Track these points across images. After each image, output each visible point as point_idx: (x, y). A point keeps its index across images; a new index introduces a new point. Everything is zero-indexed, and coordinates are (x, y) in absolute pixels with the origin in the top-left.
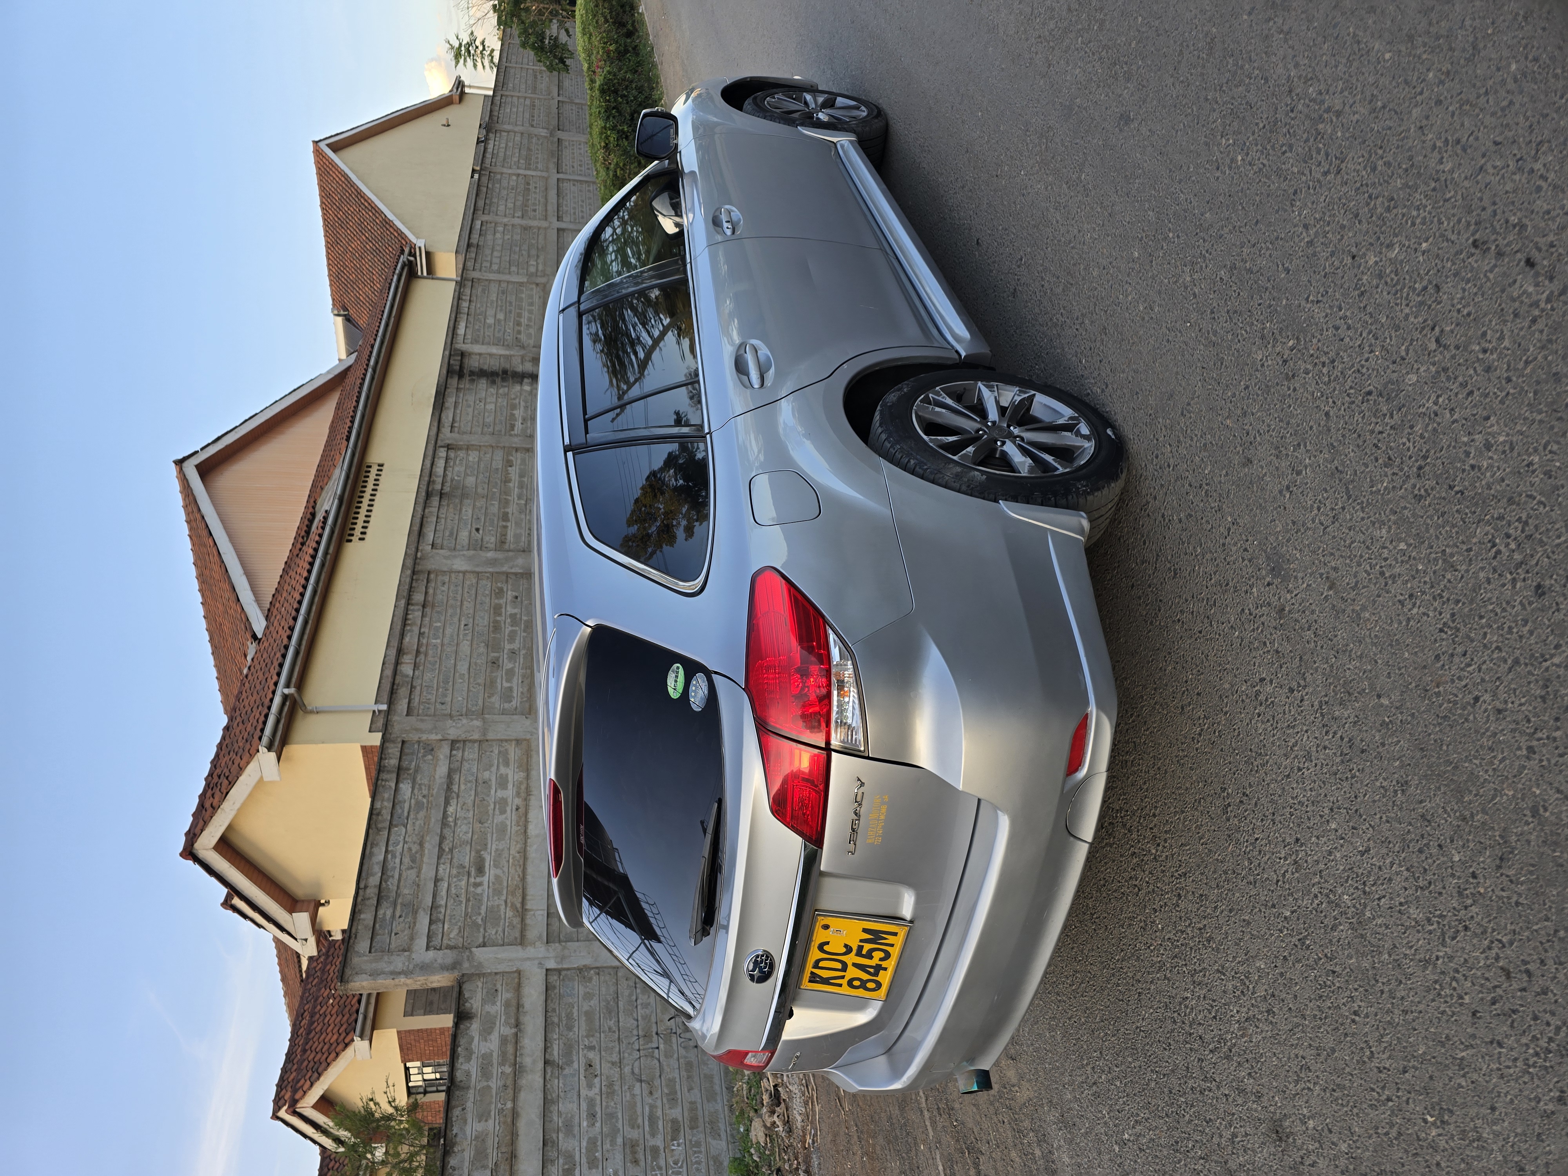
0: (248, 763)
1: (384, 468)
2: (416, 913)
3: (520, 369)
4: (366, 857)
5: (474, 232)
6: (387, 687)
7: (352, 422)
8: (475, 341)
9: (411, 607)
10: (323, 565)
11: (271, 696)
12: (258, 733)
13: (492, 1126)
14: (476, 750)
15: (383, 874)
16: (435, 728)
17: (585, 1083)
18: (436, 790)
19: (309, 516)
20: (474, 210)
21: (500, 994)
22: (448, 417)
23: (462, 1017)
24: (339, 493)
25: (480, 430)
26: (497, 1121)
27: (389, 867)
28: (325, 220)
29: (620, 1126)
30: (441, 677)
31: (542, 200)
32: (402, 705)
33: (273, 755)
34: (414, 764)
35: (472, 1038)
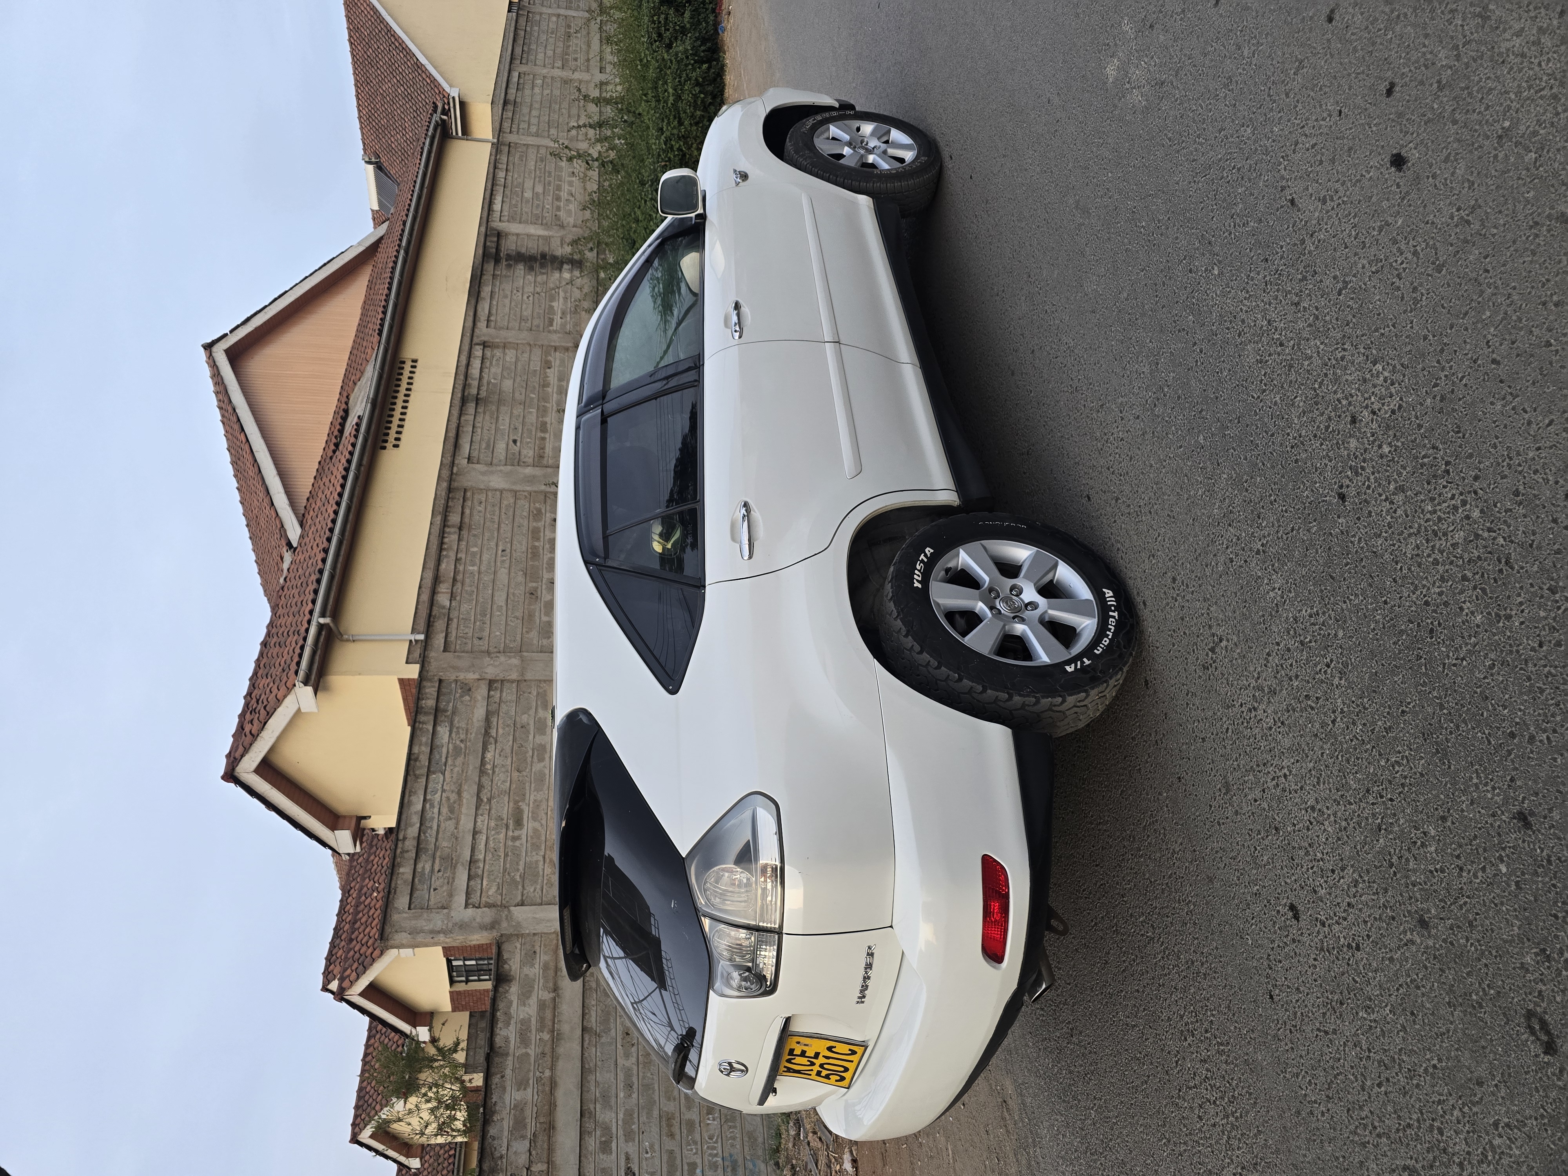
0: (285, 697)
1: (418, 364)
2: (455, 869)
3: (559, 252)
4: (405, 805)
5: (510, 86)
6: (424, 613)
7: (384, 313)
8: (512, 219)
9: (447, 530)
10: (356, 478)
11: (307, 626)
12: (293, 667)
13: (528, 1094)
14: (514, 690)
15: (421, 824)
16: (473, 666)
17: (622, 1052)
18: (473, 735)
19: (342, 413)
20: (512, 59)
21: (538, 955)
22: (484, 308)
23: (501, 979)
24: (371, 396)
25: (518, 325)
26: (535, 1090)
27: (428, 817)
28: (353, 56)
29: (657, 1098)
30: (478, 608)
31: (584, 47)
32: (439, 640)
33: (309, 689)
34: (451, 704)
35: (511, 1002)
